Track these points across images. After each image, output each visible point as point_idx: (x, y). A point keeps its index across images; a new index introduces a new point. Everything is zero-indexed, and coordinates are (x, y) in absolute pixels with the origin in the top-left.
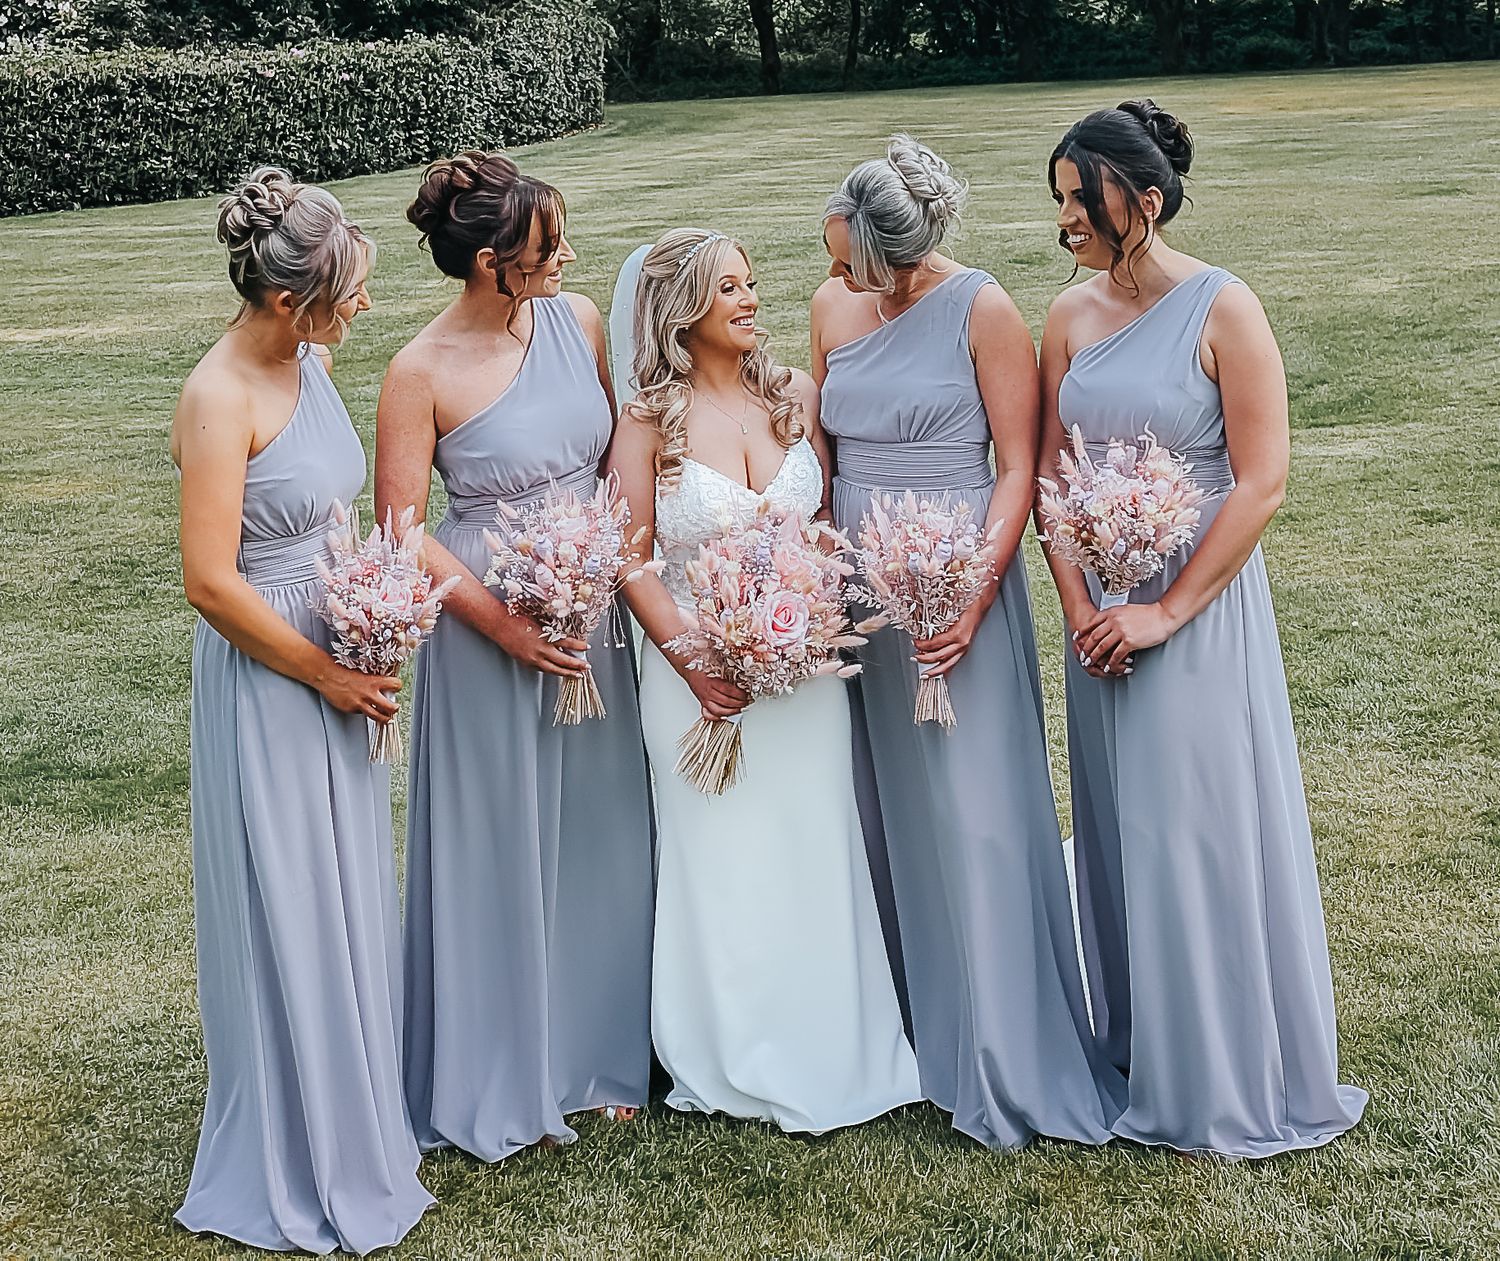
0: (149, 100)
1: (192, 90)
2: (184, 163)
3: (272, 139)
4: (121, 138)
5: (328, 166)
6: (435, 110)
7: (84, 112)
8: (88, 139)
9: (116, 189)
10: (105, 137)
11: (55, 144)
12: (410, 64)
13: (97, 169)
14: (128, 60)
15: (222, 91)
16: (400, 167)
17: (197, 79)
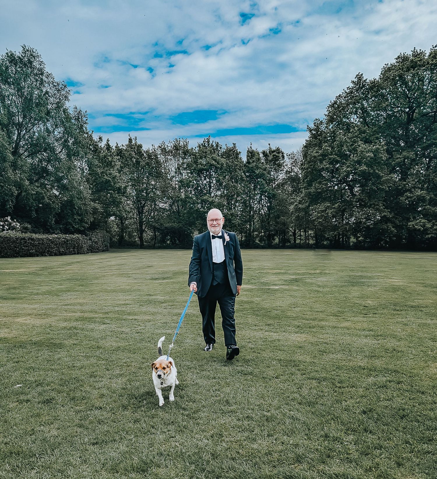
0: (31, 241)
2: (36, 251)
3: (51, 248)
4: (26, 247)
5: (60, 253)
6: (78, 246)
7: (20, 242)
9: (25, 254)
11: (16, 247)
13: (22, 251)
15: (43, 241)
16: (72, 254)
17: (39, 238)
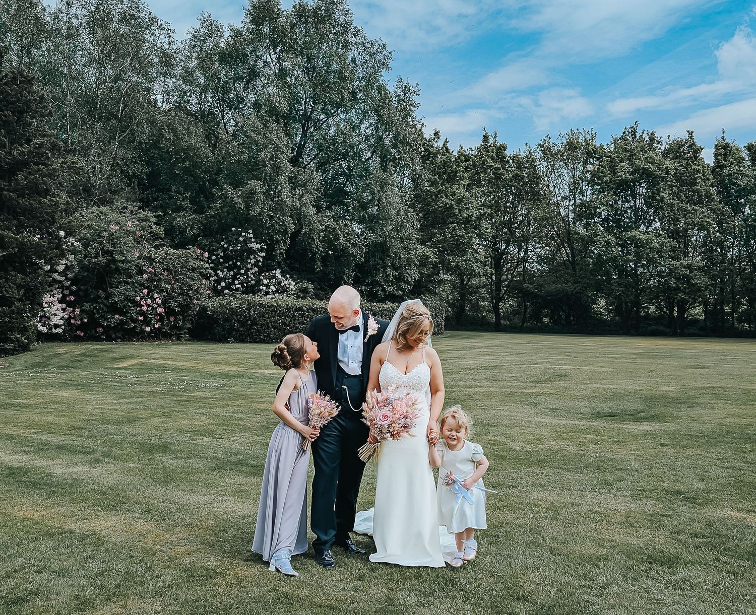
0: (312, 314)
1: (324, 312)
7: (294, 315)
8: (294, 323)
10: (299, 323)
11: (285, 324)
12: (386, 310)
14: (308, 302)
